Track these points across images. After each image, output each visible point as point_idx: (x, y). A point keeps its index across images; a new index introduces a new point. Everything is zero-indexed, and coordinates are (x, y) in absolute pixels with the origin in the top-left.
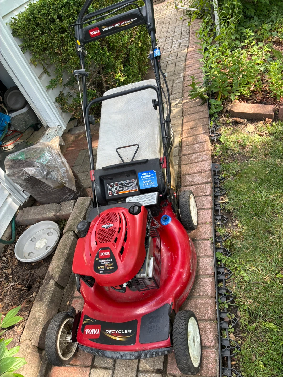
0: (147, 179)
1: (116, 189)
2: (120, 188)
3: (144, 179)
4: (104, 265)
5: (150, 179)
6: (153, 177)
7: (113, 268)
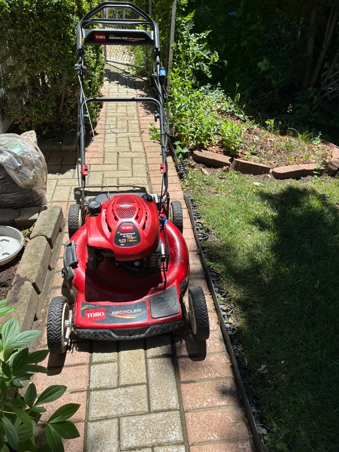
4: (126, 238)
7: (136, 240)
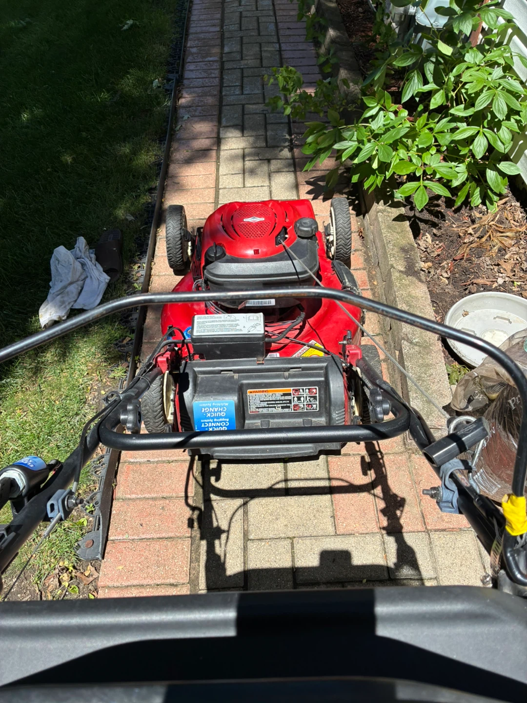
0: (215, 420)
1: (299, 399)
2: (290, 401)
3: (223, 420)
5: (209, 418)
6: (202, 421)
